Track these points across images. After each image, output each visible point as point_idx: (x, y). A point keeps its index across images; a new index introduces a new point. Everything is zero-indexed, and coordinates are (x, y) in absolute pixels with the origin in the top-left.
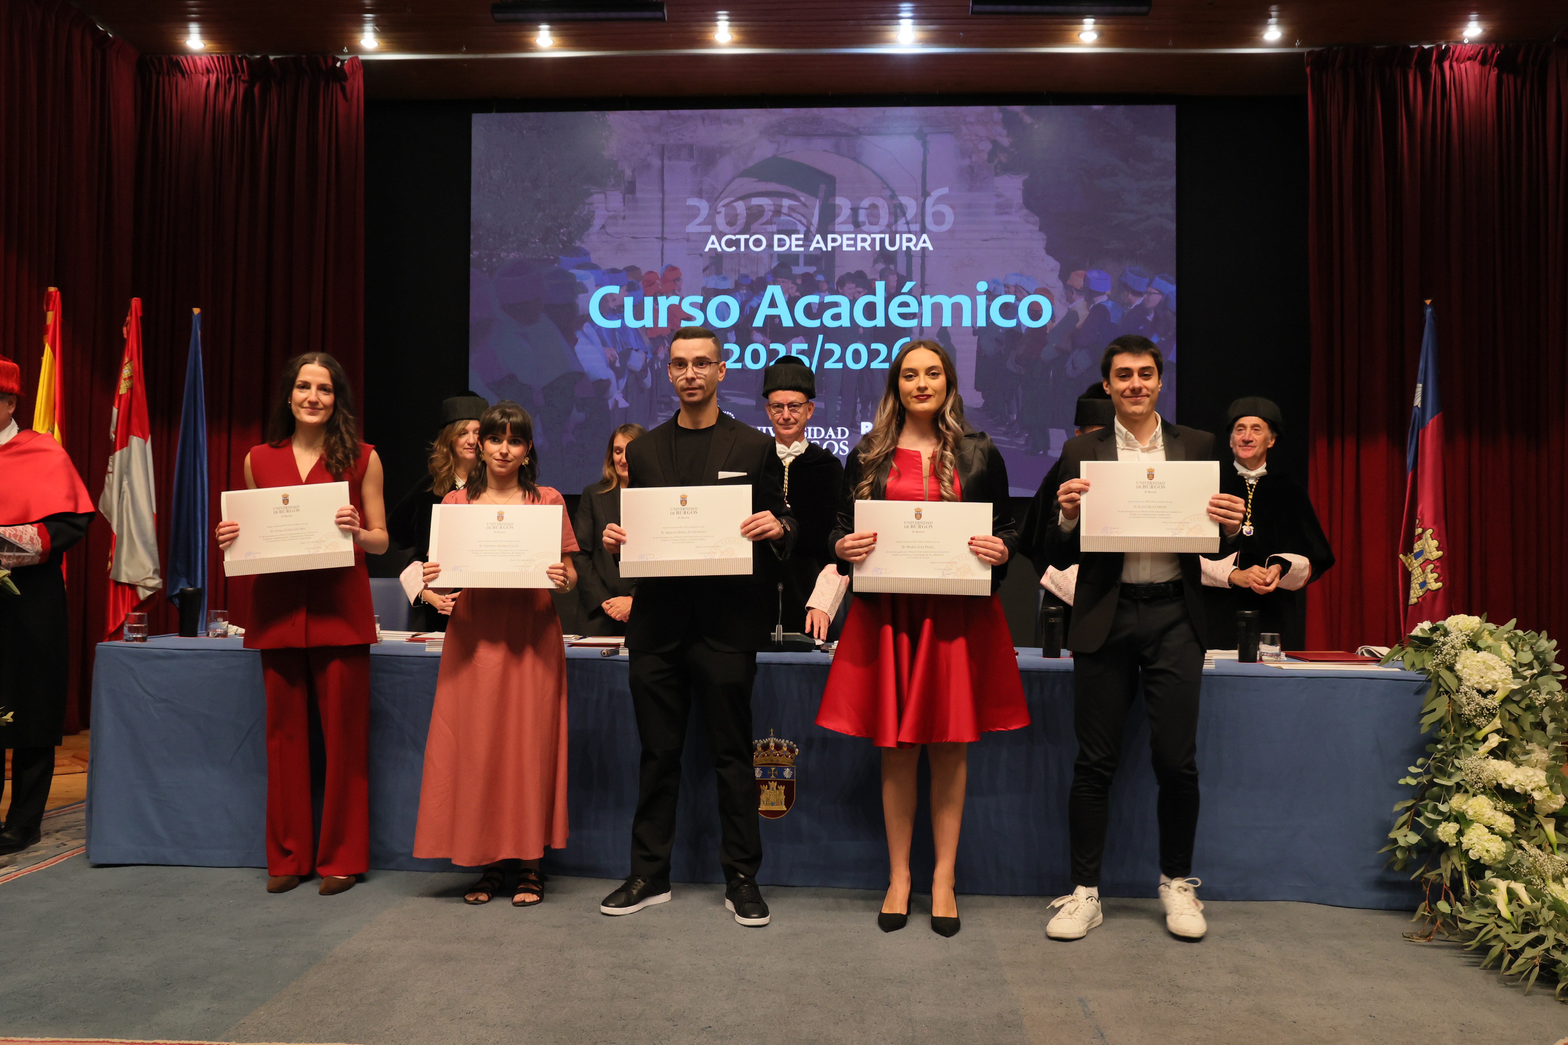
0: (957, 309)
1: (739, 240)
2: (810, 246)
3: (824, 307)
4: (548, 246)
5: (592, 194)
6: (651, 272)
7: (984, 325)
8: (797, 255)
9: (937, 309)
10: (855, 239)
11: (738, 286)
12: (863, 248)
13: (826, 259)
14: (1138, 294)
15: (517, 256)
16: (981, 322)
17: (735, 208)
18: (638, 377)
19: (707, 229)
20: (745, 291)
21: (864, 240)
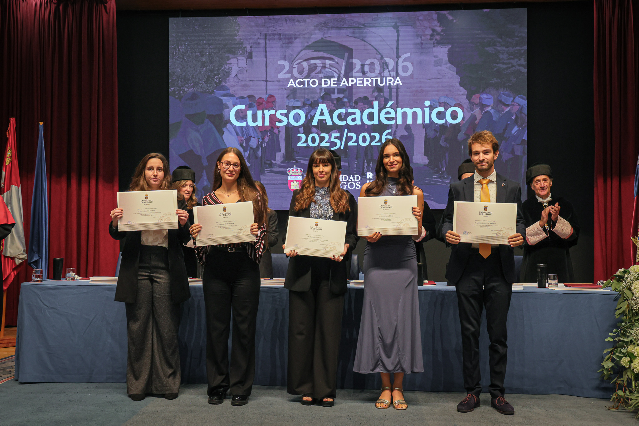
0: (415, 115)
1: (305, 81)
2: (340, 84)
3: (347, 115)
4: (208, 85)
5: (230, 59)
6: (260, 98)
7: (428, 122)
8: (334, 89)
9: (404, 115)
10: (363, 80)
11: (304, 105)
12: (367, 84)
13: (350, 90)
14: (507, 106)
15: (193, 90)
16: (427, 121)
17: (302, 66)
18: (255, 150)
19: (289, 76)
20: (308, 107)
21: (367, 81)
